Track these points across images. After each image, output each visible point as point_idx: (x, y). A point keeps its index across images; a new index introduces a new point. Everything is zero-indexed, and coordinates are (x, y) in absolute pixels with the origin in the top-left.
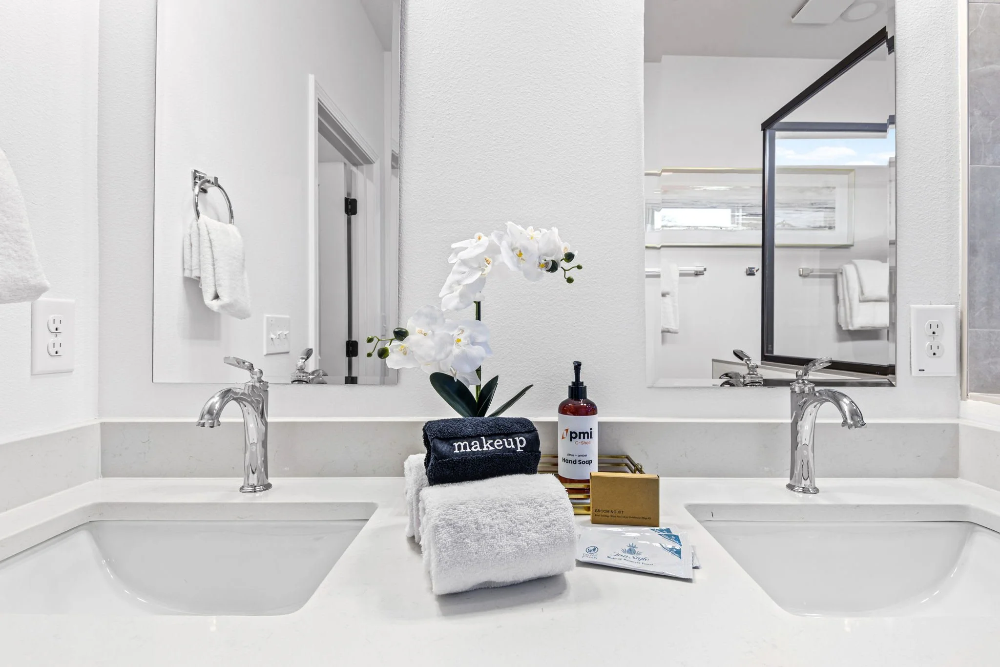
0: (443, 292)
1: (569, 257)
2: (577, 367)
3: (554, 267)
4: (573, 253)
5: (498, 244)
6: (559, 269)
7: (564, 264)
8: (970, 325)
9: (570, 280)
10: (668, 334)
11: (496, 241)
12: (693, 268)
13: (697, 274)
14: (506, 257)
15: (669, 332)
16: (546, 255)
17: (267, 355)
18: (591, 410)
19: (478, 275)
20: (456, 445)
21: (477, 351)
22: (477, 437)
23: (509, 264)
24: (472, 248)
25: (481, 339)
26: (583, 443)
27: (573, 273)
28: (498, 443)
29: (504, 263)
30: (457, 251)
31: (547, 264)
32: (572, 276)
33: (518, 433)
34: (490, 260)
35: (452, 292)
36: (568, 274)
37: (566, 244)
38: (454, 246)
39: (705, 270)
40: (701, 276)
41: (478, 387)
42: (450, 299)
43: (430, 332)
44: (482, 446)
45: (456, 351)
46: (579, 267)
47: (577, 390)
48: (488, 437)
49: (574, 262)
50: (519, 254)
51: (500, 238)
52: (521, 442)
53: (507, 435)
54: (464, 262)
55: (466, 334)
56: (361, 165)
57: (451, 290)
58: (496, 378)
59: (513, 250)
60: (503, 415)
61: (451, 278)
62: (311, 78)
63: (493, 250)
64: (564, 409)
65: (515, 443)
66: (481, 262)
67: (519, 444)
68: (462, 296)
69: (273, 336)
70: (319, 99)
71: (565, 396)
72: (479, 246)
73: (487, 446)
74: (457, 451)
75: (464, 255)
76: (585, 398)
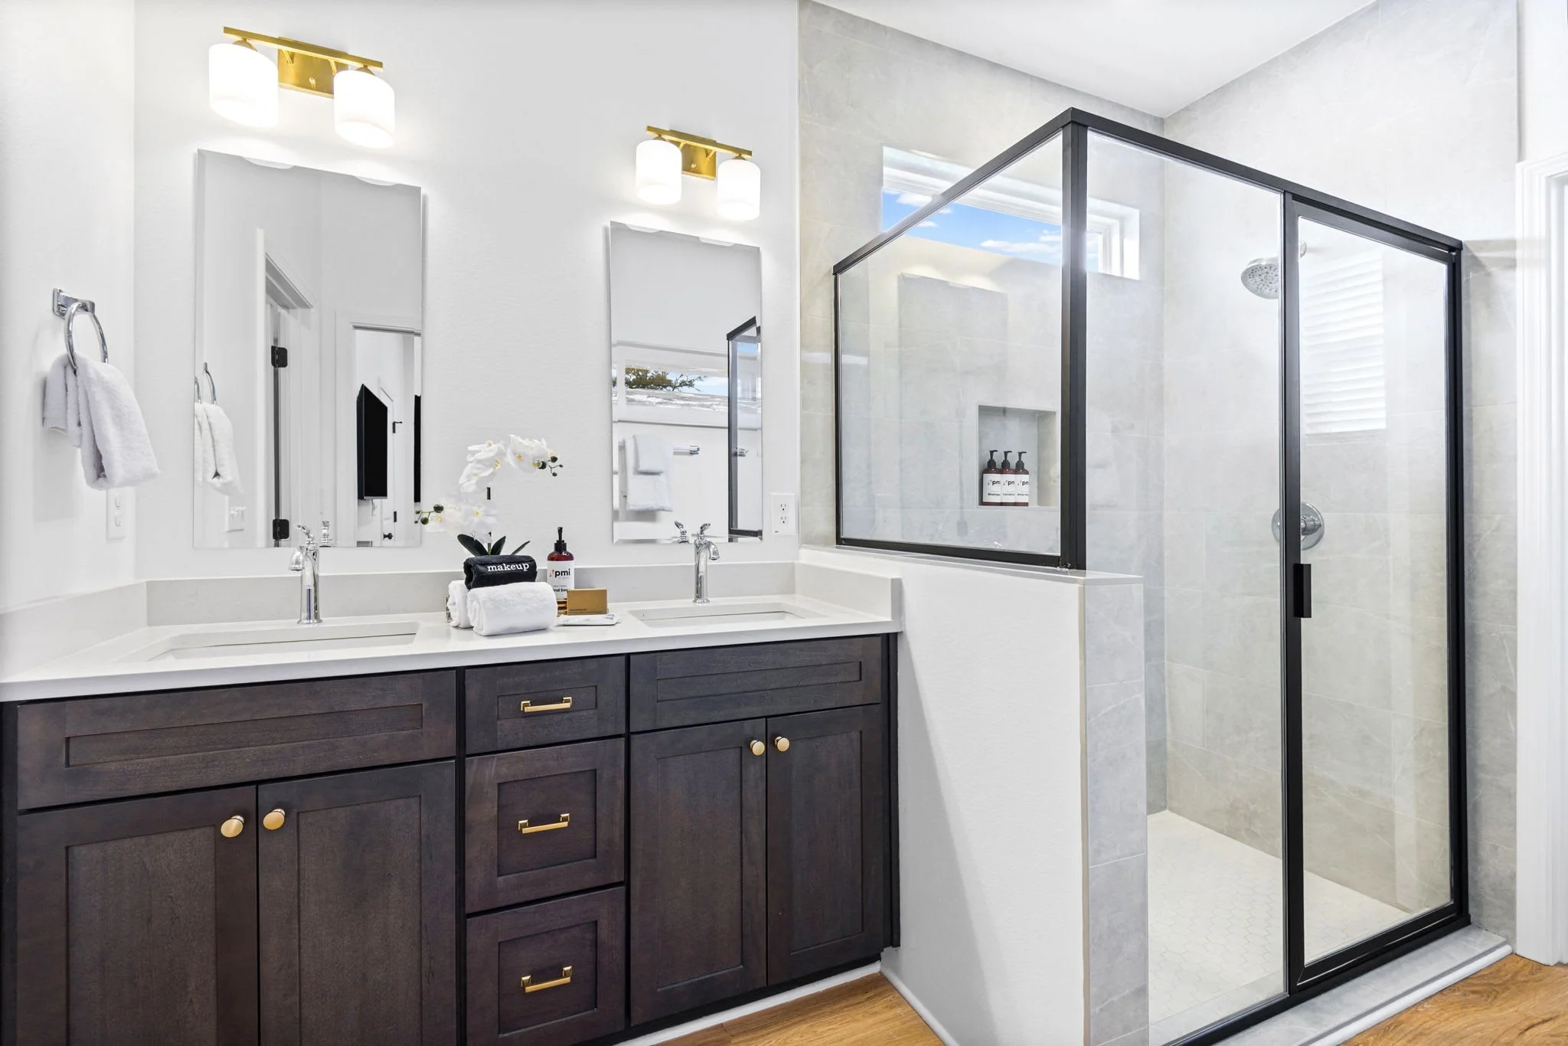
0: (462, 480)
1: (554, 459)
2: (560, 530)
3: (544, 466)
4: (556, 456)
5: (504, 450)
6: (547, 467)
7: (550, 464)
8: (802, 506)
9: (555, 475)
10: (663, 512)
11: (503, 448)
12: (688, 448)
13: (692, 453)
14: (510, 459)
15: (663, 510)
16: (538, 457)
17: (230, 531)
18: (570, 557)
19: (491, 470)
20: (489, 567)
21: (491, 520)
22: (501, 564)
23: (512, 463)
24: (485, 451)
25: (494, 512)
26: (564, 578)
27: (557, 470)
28: (513, 567)
29: (509, 463)
30: (474, 453)
31: (539, 464)
32: (556, 472)
33: (524, 562)
34: (499, 461)
35: (469, 481)
36: (554, 471)
37: (551, 451)
38: (470, 448)
39: (698, 449)
40: (695, 456)
41: (489, 545)
42: (469, 486)
43: (458, 508)
44: (504, 568)
45: (476, 519)
46: (561, 466)
47: (560, 546)
48: (507, 564)
49: (557, 463)
50: (519, 457)
51: (506, 446)
52: (526, 566)
53: (518, 563)
54: (479, 461)
55: (482, 509)
56: (294, 308)
57: (469, 478)
58: (505, 537)
59: (515, 454)
60: (518, 554)
61: (468, 470)
62: (260, 234)
63: (501, 454)
64: (551, 558)
65: (522, 566)
66: (493, 462)
67: (525, 567)
68: (477, 483)
69: (232, 512)
70: (266, 254)
71: (552, 550)
72: (490, 451)
73: (507, 568)
74: (489, 570)
75: (479, 456)
76: (565, 550)
